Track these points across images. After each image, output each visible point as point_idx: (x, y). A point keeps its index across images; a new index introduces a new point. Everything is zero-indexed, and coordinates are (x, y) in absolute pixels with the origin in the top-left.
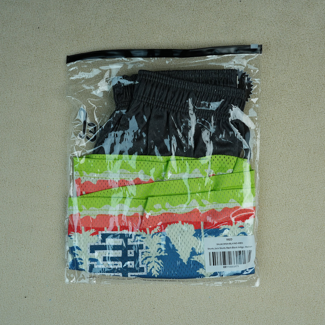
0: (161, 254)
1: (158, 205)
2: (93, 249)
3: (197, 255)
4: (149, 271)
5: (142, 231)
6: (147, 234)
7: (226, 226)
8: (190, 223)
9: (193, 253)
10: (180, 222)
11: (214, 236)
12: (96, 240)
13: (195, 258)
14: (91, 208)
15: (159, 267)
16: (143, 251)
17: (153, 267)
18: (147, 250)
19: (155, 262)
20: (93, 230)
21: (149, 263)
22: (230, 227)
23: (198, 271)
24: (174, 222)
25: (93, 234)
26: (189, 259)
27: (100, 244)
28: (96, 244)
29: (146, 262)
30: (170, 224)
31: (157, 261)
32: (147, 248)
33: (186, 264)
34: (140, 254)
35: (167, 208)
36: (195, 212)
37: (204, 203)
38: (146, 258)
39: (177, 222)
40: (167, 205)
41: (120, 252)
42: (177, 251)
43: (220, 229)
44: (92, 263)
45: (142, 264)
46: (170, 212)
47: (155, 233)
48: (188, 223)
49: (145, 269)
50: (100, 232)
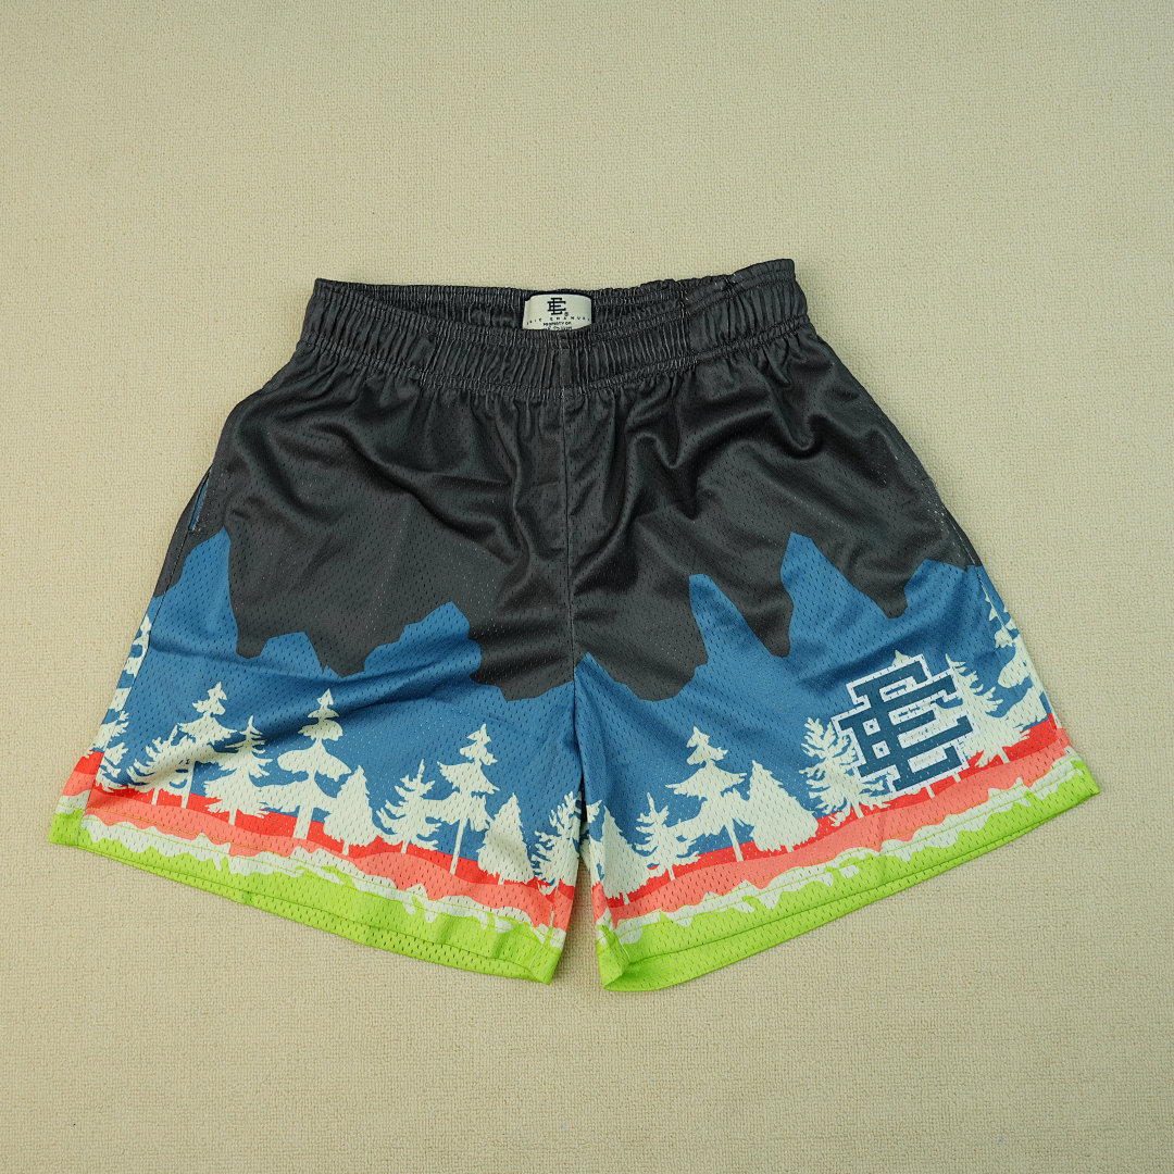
0: (815, 768)
1: (851, 875)
2: (964, 727)
3: (734, 786)
4: (829, 726)
5: (872, 808)
6: (860, 804)
7: (684, 862)
8: (767, 854)
9: (743, 789)
10: (790, 849)
11: (707, 835)
12: (965, 747)
13: (736, 779)
14: (1009, 807)
15: (810, 741)
16: (858, 764)
17: (822, 737)
18: (848, 768)
19: (821, 749)
20: (982, 766)
21: (835, 743)
22: (678, 862)
23: (726, 752)
24: (803, 845)
25: (979, 755)
26: (750, 774)
27: (954, 743)
28: (961, 739)
29: (842, 743)
30: (811, 841)
31: (818, 752)
32: (851, 773)
33: (754, 762)
34: (860, 754)
35: (828, 874)
36: (761, 882)
37: (745, 904)
38: (845, 749)
39: (796, 847)
40: (828, 879)
41: (904, 745)
42: (779, 786)
43: (697, 852)
44: (952, 696)
45: (848, 736)
46: (819, 866)
47: (840, 810)
48: (772, 851)
49: (838, 728)
50: (965, 766)
